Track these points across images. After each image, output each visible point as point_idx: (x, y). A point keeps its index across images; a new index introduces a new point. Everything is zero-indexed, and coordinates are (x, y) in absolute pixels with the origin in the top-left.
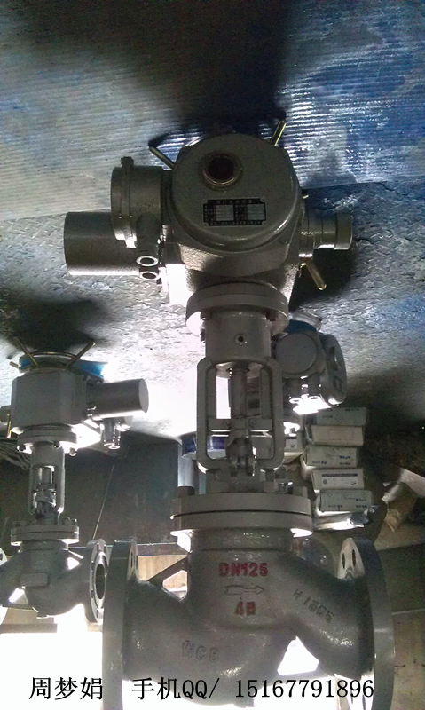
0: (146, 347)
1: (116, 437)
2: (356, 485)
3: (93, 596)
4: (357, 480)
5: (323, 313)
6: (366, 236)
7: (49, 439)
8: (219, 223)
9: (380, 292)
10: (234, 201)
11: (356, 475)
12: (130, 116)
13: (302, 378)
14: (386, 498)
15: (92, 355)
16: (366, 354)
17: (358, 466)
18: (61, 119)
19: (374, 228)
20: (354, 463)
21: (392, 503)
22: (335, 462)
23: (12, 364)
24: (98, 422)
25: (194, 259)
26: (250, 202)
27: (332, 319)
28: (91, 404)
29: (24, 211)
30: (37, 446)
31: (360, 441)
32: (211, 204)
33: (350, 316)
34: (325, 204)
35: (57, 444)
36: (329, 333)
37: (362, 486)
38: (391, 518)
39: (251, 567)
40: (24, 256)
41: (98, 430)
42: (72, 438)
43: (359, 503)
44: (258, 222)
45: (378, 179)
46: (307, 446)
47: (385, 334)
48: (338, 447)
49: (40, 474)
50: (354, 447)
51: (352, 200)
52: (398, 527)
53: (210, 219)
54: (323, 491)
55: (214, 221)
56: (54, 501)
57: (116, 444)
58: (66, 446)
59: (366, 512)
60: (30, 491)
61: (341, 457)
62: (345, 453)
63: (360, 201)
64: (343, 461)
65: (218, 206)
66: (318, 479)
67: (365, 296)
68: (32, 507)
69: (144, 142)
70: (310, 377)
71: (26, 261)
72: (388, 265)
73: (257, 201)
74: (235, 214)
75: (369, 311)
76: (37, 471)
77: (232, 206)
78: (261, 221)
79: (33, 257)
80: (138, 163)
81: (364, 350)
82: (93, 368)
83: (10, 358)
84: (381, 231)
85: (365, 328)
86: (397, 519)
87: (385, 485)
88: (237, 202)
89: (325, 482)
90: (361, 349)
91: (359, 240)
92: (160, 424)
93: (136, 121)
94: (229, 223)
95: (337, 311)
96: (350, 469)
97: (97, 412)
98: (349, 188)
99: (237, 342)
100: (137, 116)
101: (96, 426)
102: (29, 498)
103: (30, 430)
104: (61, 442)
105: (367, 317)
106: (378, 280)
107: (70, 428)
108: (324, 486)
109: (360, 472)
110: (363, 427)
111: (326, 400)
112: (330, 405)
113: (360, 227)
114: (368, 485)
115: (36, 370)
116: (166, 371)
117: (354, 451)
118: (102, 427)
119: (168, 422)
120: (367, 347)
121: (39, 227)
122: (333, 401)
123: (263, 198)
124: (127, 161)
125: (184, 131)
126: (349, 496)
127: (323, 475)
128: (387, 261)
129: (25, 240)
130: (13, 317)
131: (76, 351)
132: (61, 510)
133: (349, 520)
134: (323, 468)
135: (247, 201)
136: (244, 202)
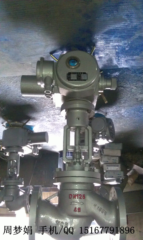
0: (48, 121)
1: (37, 151)
2: (118, 170)
3: (28, 205)
4: (117, 168)
5: (108, 111)
6: (122, 86)
7: (14, 151)
8: (72, 80)
9: (127, 104)
10: (77, 73)
11: (118, 166)
12: (44, 44)
13: (100, 132)
14: (128, 174)
15: (30, 123)
17: (119, 163)
18: (20, 44)
19: (125, 83)
20: (117, 162)
21: (130, 176)
22: (111, 161)
23: (3, 125)
24: (31, 146)
25: (64, 92)
26: (82, 73)
27: (111, 113)
28: (29, 140)
29: (8, 75)
30: (10, 153)
31: (119, 155)
32: (69, 74)
33: (117, 112)
34: (108, 75)
35: (17, 153)
36: (109, 118)
37: (120, 170)
38: (130, 181)
39: (79, 196)
40: (8, 89)
41: (31, 148)
42: (22, 151)
43: (119, 176)
44: (85, 80)
45: (126, 67)
46: (102, 156)
47: (128, 119)
48: (112, 156)
49: (11, 163)
50: (118, 156)
51: (117, 74)
52: (132, 184)
53: (69, 79)
54: (107, 171)
55: (70, 79)
56: (16, 172)
57: (37, 153)
58: (20, 154)
59: (121, 179)
60: (8, 168)
61: (113, 160)
62: (114, 158)
63: (120, 74)
64: (114, 161)
65: (72, 75)
66: (105, 167)
67: (122, 106)
68: (8, 174)
69: (48, 53)
70: (102, 132)
71: (9, 91)
72: (129, 96)
73: (85, 73)
74: (77, 77)
75: (123, 111)
76: (10, 162)
77: (76, 75)
78: (86, 80)
79: (11, 90)
80: (46, 59)
81: (121, 124)
82: (30, 127)
83: (2, 123)
84: (127, 84)
85: (121, 117)
86: (132, 181)
87: (128, 170)
88: (78, 73)
89: (108, 168)
90: (120, 123)
91: (119, 87)
92: (53, 147)
93: (46, 46)
94: (75, 80)
95: (112, 110)
96: (116, 164)
97: (31, 143)
98: (116, 69)
99: (77, 120)
100: (45, 44)
101: (30, 147)
102: (8, 171)
103: (8, 148)
104: (19, 152)
105: (122, 113)
106: (126, 100)
107: (22, 147)
108: (107, 169)
109: (119, 165)
110: (121, 150)
111: (108, 140)
112: (109, 142)
113: (120, 82)
114: (122, 170)
115: (11, 128)
116: (55, 129)
117: (118, 158)
118: (33, 147)
119: (55, 146)
120: (123, 123)
121: (13, 80)
122: (110, 141)
123: (86, 72)
124: (42, 59)
125: (62, 49)
126: (116, 173)
127: (107, 166)
128: (129, 94)
129: (9, 84)
130: (4, 110)
131: (25, 122)
132: (18, 175)
133: (115, 181)
134: (107, 163)
135: (81, 73)
136: (80, 73)
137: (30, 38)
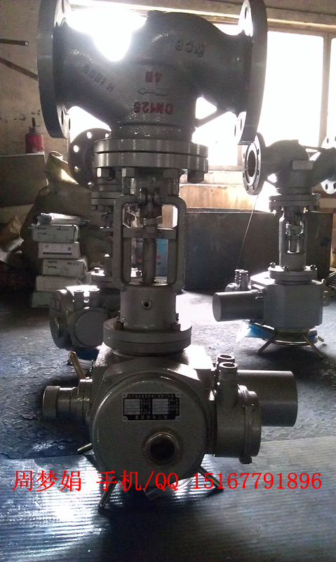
0: (214, 349)
1: (238, 279)
2: (45, 245)
3: (258, 151)
4: (44, 249)
5: (66, 369)
6: (26, 421)
7: (292, 273)
8: (165, 396)
9: (16, 382)
10: (151, 419)
11: (44, 253)
12: (241, 510)
13: (88, 308)
14: (20, 241)
15: (259, 343)
16: (30, 341)
17: (42, 259)
18: (303, 508)
19: (19, 427)
20: (45, 263)
21: (16, 237)
22: (61, 265)
23: (322, 340)
24: (253, 288)
26: (137, 417)
27: (58, 365)
28: (260, 301)
29: (326, 441)
30: (302, 269)
31: (39, 279)
32: (172, 415)
33: (42, 366)
35: (286, 270)
36: (62, 350)
37: (40, 244)
38: (17, 227)
40: (322, 411)
41: (254, 283)
42: (274, 275)
43: (45, 231)
44: (131, 397)
45: (13, 462)
46: (82, 277)
47: (13, 354)
48: (58, 276)
49: (298, 248)
50: (44, 275)
51: (38, 447)
52: (12, 220)
53: (174, 401)
54: (72, 241)
55: (170, 398)
56: (287, 227)
57: (238, 272)
58: (279, 269)
59: (38, 224)
60: (306, 235)
61: (55, 267)
62: (52, 271)
63: (31, 447)
64: (54, 265)
65: (167, 413)
66: (76, 251)
67: (28, 380)
68: (304, 222)
69: (227, 491)
70: (82, 308)
71: (320, 408)
72: (8, 400)
73: (131, 417)
74: (151, 407)
75: (26, 370)
76: (300, 250)
77: (154, 413)
78: (127, 398)
79: (314, 411)
80: (233, 462)
81: (31, 343)
82: (257, 332)
83: (324, 345)
84: (13, 425)
85: (31, 358)
86: (12, 226)
87: (21, 252)
88: (148, 417)
89: (69, 249)
90: (34, 345)
91: (33, 419)
92: (199, 301)
94: (156, 396)
95: (53, 370)
96: (49, 258)
97: (255, 294)
98: (41, 457)
99: (150, 303)
100: (236, 511)
101: (255, 286)
102: (306, 228)
103: (306, 281)
104: (282, 270)
105: (28, 366)
106: (15, 391)
107: (276, 282)
108: (71, 246)
109: (41, 256)
110: (36, 292)
113: (31, 428)
114: (35, 245)
115: (304, 331)
117: (44, 272)
118: (249, 287)
119: (193, 303)
120: (29, 346)
121: (312, 431)
123: (126, 420)
124: (246, 460)
126: (51, 237)
127: (71, 254)
128: (8, 403)
129: (322, 422)
130: (326, 371)
131: (271, 347)
132: (282, 219)
133: (53, 219)
134: (68, 258)
135: (140, 418)
136: (143, 417)
137: (280, 522)
